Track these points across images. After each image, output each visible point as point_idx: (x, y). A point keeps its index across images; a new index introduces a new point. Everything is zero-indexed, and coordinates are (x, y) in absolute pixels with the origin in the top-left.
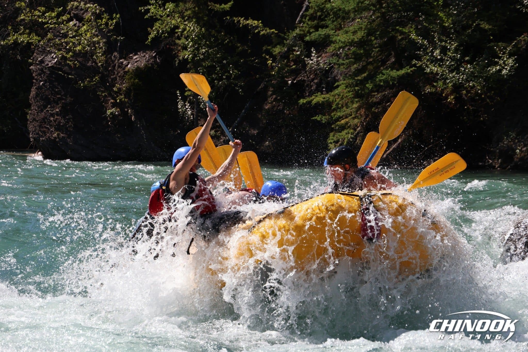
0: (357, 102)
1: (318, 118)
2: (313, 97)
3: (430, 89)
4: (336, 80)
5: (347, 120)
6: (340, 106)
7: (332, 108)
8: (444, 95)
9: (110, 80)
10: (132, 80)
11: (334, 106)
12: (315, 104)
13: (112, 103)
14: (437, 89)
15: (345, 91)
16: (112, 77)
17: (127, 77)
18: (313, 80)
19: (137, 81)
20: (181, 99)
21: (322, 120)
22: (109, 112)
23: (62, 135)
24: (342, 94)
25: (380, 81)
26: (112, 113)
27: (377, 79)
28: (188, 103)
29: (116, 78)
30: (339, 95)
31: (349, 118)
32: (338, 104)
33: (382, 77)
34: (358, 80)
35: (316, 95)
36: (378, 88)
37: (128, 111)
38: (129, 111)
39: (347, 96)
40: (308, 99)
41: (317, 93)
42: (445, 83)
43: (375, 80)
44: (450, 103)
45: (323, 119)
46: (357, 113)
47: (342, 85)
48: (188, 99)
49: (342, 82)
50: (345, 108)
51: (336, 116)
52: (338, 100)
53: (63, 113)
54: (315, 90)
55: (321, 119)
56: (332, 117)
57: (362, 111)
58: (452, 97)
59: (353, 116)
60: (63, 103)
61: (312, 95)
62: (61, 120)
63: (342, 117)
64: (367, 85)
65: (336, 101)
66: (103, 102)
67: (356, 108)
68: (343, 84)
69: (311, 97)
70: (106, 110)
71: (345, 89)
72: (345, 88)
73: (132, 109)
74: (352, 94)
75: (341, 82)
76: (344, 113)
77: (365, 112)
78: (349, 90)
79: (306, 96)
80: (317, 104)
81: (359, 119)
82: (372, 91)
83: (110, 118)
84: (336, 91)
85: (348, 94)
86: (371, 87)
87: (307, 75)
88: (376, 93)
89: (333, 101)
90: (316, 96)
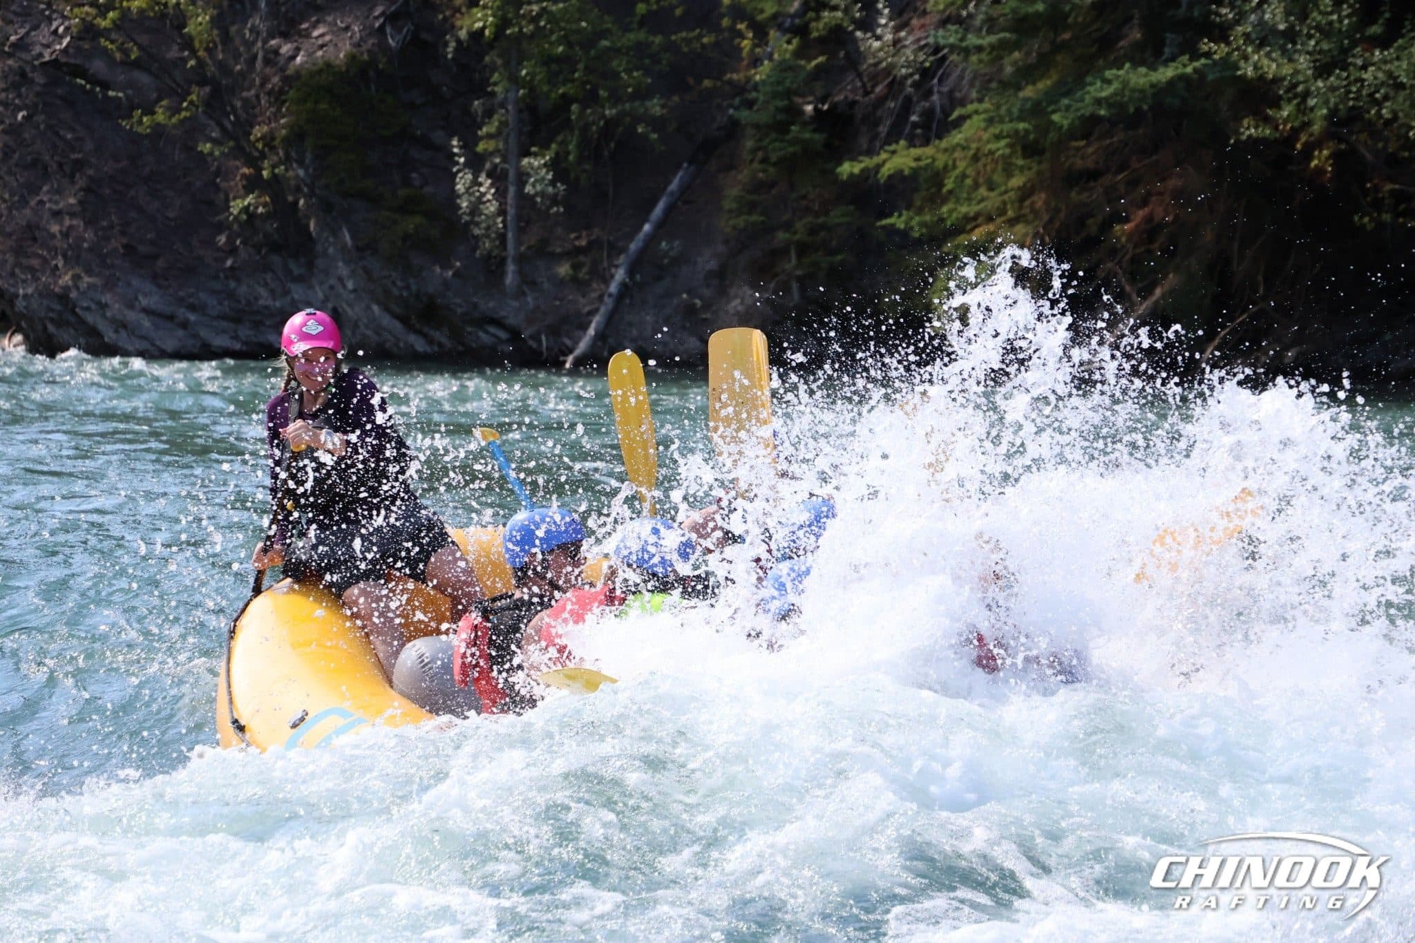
0: (1022, 169)
1: (898, 221)
2: (884, 156)
3: (1256, 127)
4: (953, 101)
5: (991, 227)
6: (968, 182)
7: (944, 190)
8: (1299, 146)
9: (239, 104)
10: (309, 105)
11: (949, 184)
12: (890, 177)
13: (244, 175)
14: (1276, 128)
15: (986, 136)
16: (245, 94)
17: (292, 93)
18: (882, 100)
19: (323, 106)
20: (466, 165)
21: (912, 228)
22: (236, 206)
23: (87, 279)
24: (974, 146)
25: (1098, 102)
26: (246, 209)
27: (1088, 99)
28: (489, 176)
29: (257, 97)
30: (964, 148)
31: (999, 220)
32: (964, 176)
33: (1102, 89)
34: (1026, 100)
35: (893, 147)
36: (1088, 127)
37: (296, 203)
38: (302, 202)
39: (991, 153)
40: (867, 162)
41: (897, 142)
42: (1302, 109)
43: (1082, 100)
44: (1320, 171)
45: (914, 223)
46: (1021, 207)
47: (975, 118)
48: (488, 166)
49: (975, 106)
50: (983, 191)
51: (954, 215)
52: (961, 165)
53: (90, 210)
54: (889, 134)
55: (906, 223)
56: (942, 220)
57: (1040, 199)
58: (1325, 152)
59: (1010, 213)
60: (90, 177)
61: (881, 148)
62: (85, 230)
63: (975, 218)
64: (1056, 117)
65: (955, 167)
66: (218, 173)
67: (1019, 188)
68: (976, 112)
69: (878, 154)
70: (227, 200)
71: (985, 129)
72: (983, 125)
73: (308, 197)
74: (1008, 145)
75: (971, 108)
76: (982, 205)
77: (1046, 203)
78: (997, 131)
79: (861, 154)
80: (898, 176)
81: (1027, 223)
82: (1072, 134)
83: (241, 225)
84: (957, 137)
85: (992, 146)
86: (1066, 123)
87: (864, 85)
88: (1082, 143)
89: (946, 167)
90: (894, 152)
